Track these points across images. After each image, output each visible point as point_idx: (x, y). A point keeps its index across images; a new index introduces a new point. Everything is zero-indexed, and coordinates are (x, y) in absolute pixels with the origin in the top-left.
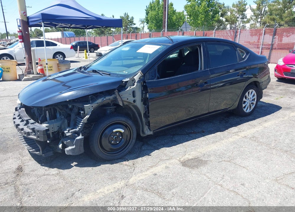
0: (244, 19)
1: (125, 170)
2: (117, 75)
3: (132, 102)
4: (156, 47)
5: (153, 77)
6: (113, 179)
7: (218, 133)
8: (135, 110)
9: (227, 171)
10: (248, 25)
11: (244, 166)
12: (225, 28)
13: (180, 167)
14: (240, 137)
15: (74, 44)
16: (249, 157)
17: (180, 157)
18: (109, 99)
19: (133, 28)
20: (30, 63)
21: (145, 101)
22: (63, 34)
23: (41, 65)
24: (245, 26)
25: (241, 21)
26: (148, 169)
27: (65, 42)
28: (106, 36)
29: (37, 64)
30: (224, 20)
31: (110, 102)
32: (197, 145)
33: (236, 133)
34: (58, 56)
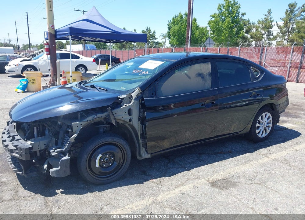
0: (270, 36)
1: (152, 187)
2: (114, 91)
3: (128, 121)
4: (159, 63)
5: (153, 94)
6: (141, 195)
7: (247, 154)
8: (131, 130)
9: (258, 194)
10: (274, 43)
11: (276, 190)
12: (249, 45)
13: (208, 187)
14: (270, 159)
15: (95, 57)
16: (281, 180)
17: (209, 177)
18: (101, 117)
19: (154, 42)
20: (55, 75)
21: (142, 120)
22: (84, 47)
23: (65, 77)
24: (271, 43)
25: (267, 38)
26: (175, 187)
27: (86, 55)
28: (127, 50)
29: (61, 75)
30: (249, 36)
31: (103, 120)
32: (226, 165)
33: (266, 155)
34: (80, 68)
